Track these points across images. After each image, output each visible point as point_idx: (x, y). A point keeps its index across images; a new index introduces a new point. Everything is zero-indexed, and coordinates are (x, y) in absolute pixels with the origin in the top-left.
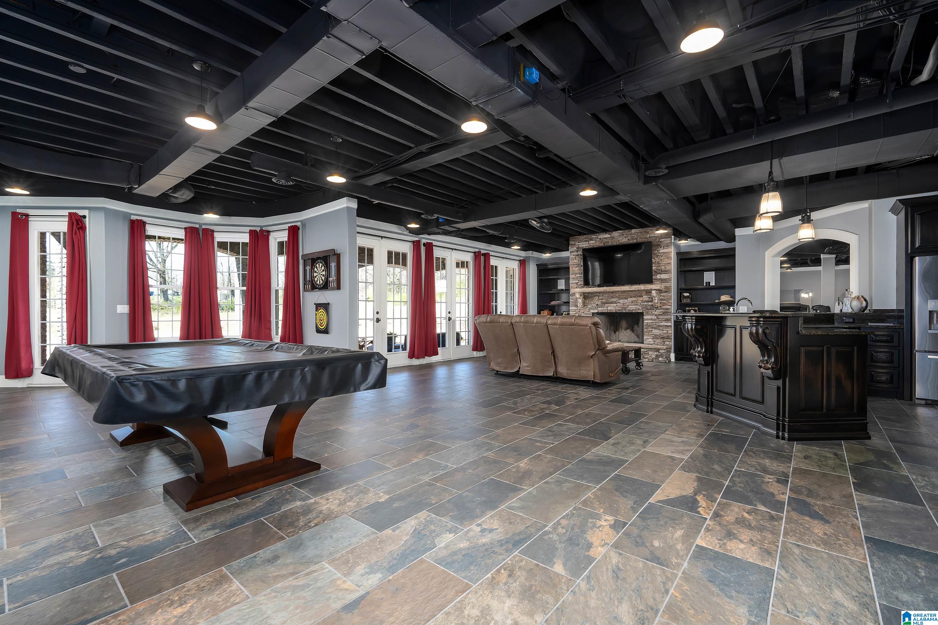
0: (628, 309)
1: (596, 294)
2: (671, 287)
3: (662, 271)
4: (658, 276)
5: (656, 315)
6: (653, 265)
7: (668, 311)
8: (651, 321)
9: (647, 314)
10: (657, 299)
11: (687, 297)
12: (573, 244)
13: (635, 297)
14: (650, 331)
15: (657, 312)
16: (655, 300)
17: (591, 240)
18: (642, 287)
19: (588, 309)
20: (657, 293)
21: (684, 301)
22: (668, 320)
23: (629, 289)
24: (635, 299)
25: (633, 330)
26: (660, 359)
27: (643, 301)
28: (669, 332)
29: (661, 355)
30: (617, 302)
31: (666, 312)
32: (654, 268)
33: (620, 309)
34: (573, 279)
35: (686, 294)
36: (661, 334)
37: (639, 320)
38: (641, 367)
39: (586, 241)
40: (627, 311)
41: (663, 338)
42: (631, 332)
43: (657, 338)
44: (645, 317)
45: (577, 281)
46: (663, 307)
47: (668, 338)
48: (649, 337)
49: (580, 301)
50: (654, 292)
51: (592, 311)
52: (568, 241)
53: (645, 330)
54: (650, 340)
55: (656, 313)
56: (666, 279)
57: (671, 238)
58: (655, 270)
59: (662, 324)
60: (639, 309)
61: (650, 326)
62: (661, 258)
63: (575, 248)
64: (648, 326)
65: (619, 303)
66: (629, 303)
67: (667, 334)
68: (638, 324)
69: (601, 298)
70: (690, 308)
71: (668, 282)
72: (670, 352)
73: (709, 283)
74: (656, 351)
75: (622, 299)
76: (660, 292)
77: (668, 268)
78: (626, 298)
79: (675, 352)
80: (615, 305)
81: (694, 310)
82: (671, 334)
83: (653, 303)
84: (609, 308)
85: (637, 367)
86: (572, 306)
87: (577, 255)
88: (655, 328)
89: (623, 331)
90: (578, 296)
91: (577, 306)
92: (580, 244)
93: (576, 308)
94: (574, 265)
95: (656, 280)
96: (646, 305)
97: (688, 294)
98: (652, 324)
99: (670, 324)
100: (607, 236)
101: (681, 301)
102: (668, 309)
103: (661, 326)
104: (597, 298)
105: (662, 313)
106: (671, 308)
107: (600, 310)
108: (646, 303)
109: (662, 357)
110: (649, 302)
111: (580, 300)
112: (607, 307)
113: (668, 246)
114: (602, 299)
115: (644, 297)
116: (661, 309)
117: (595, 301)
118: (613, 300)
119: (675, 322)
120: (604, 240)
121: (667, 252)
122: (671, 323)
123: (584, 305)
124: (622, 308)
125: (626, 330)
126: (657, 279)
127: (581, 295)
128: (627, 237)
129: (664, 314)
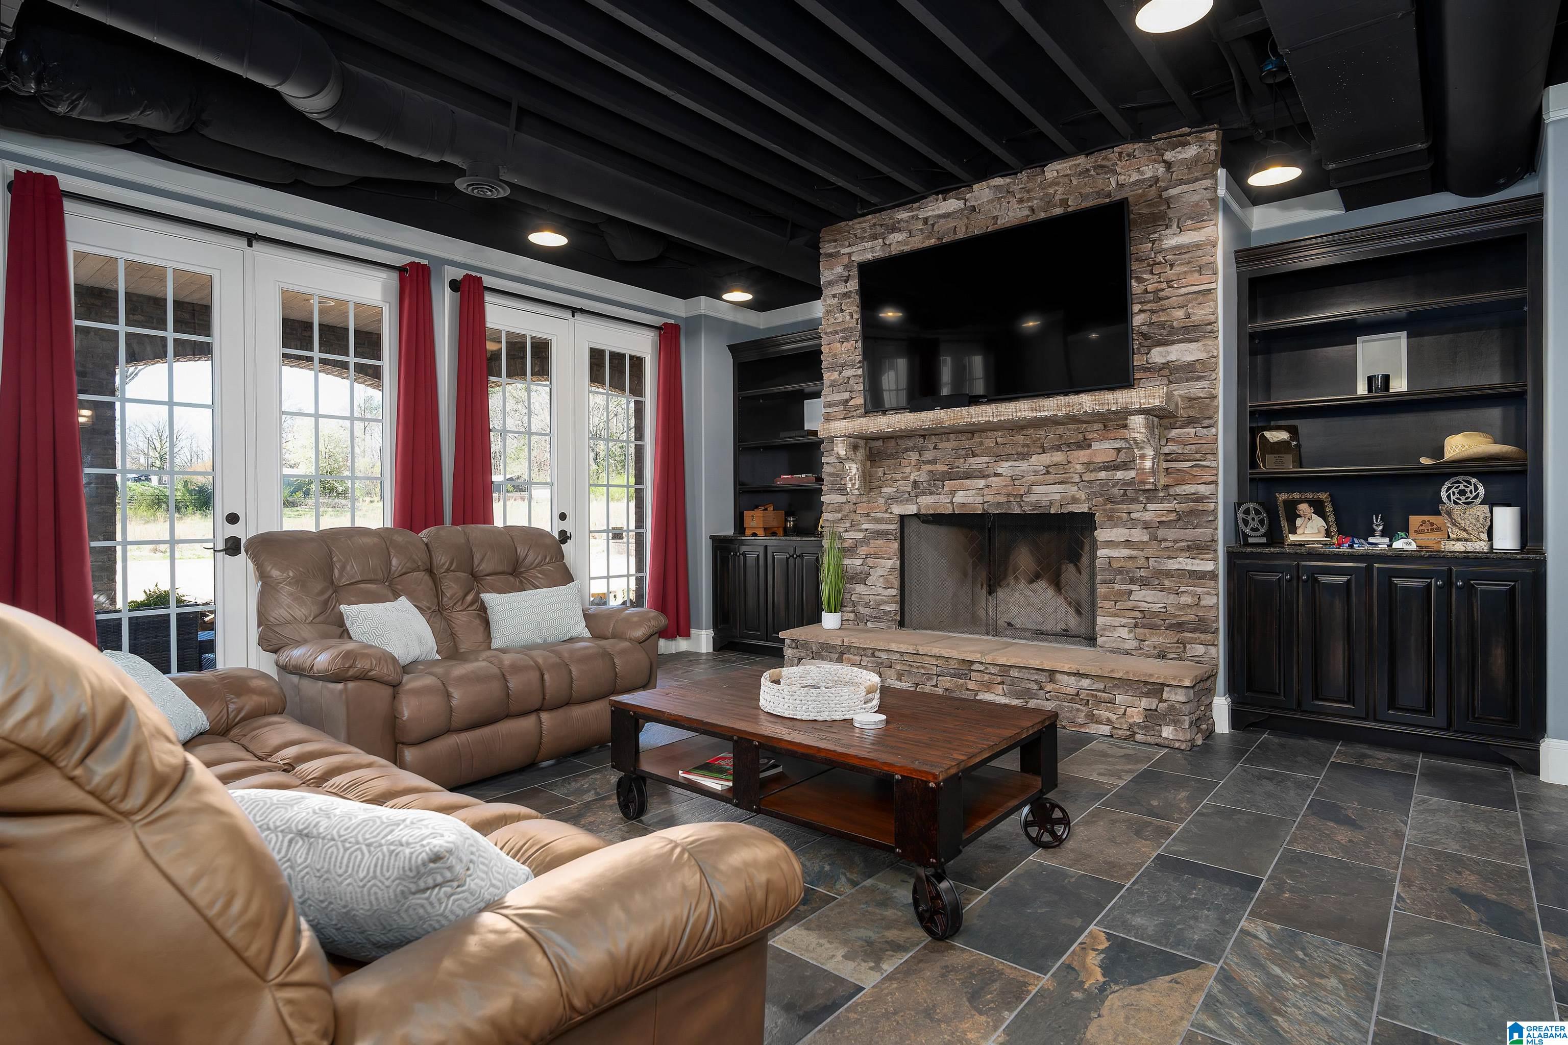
0: (1033, 498)
1: (905, 443)
2: (1214, 397)
3: (1173, 330)
4: (1158, 355)
5: (1146, 526)
6: (1136, 308)
7: (1200, 507)
8: (1125, 552)
9: (1110, 518)
10: (1150, 452)
11: (1281, 446)
12: (831, 255)
13: (1058, 448)
14: (1120, 593)
15: (1153, 511)
16: (1143, 457)
17: (894, 229)
18: (1086, 402)
19: (882, 501)
20: (1150, 428)
21: (1270, 465)
22: (1198, 548)
23: (1030, 415)
24: (1058, 457)
25: (1057, 585)
26: (1167, 732)
27: (1089, 466)
28: (1209, 601)
29: (1171, 715)
30: (990, 471)
31: (1191, 512)
32: (1138, 320)
33: (1002, 499)
34: (833, 385)
35: (1277, 436)
36: (1172, 610)
37: (1081, 546)
38: (1060, 830)
39: (874, 237)
40: (1028, 509)
41: (1180, 627)
42: (1050, 592)
43: (1153, 627)
44: (1101, 535)
45: (846, 395)
46: (1179, 490)
47: (1202, 626)
48: (1116, 621)
49: (853, 469)
50: (1137, 423)
51: (898, 510)
52: (815, 247)
53: (1101, 590)
54: (1124, 633)
55: (1147, 516)
56: (1192, 364)
57: (1215, 177)
58: (1145, 329)
59: (1172, 565)
60: (1075, 500)
61: (1120, 571)
62: (1170, 273)
63: (839, 269)
64: (1117, 571)
65: (996, 475)
66: (1036, 473)
67: (1194, 611)
68: (1074, 557)
69: (928, 455)
70: (1296, 496)
71: (1199, 378)
72: (1210, 692)
73: (1386, 378)
74: (1147, 695)
75: (1008, 457)
76: (1165, 422)
77: (1199, 313)
78: (1024, 456)
79: (1232, 689)
80: (981, 483)
81: (1311, 503)
82: (1213, 612)
83: (1132, 474)
84: (960, 498)
85: (1034, 831)
86: (830, 491)
87: (846, 295)
88: (1144, 583)
89: (1022, 584)
90: (841, 449)
91: (842, 491)
92: (854, 249)
93: (843, 499)
94: (836, 333)
95: (1146, 370)
96: (1104, 483)
97: (1284, 436)
98: (1130, 564)
99: (1209, 566)
100: (952, 205)
101: (1254, 464)
102: (1200, 499)
103: (1168, 574)
104: (914, 456)
105: (1173, 516)
106: (1215, 494)
107: (927, 503)
108: (1103, 475)
109: (1176, 723)
110: (1117, 468)
111: (854, 466)
112: (953, 493)
113: (1198, 217)
114: (933, 462)
115: (1096, 446)
116: (1169, 497)
117: (908, 470)
118: (975, 463)
119: (1232, 557)
120: (944, 226)
121: (1198, 246)
122: (1215, 560)
123: (869, 484)
124: (1008, 495)
125: (1031, 581)
126: (1151, 369)
127: (855, 448)
128: (1029, 200)
129: (1183, 518)
